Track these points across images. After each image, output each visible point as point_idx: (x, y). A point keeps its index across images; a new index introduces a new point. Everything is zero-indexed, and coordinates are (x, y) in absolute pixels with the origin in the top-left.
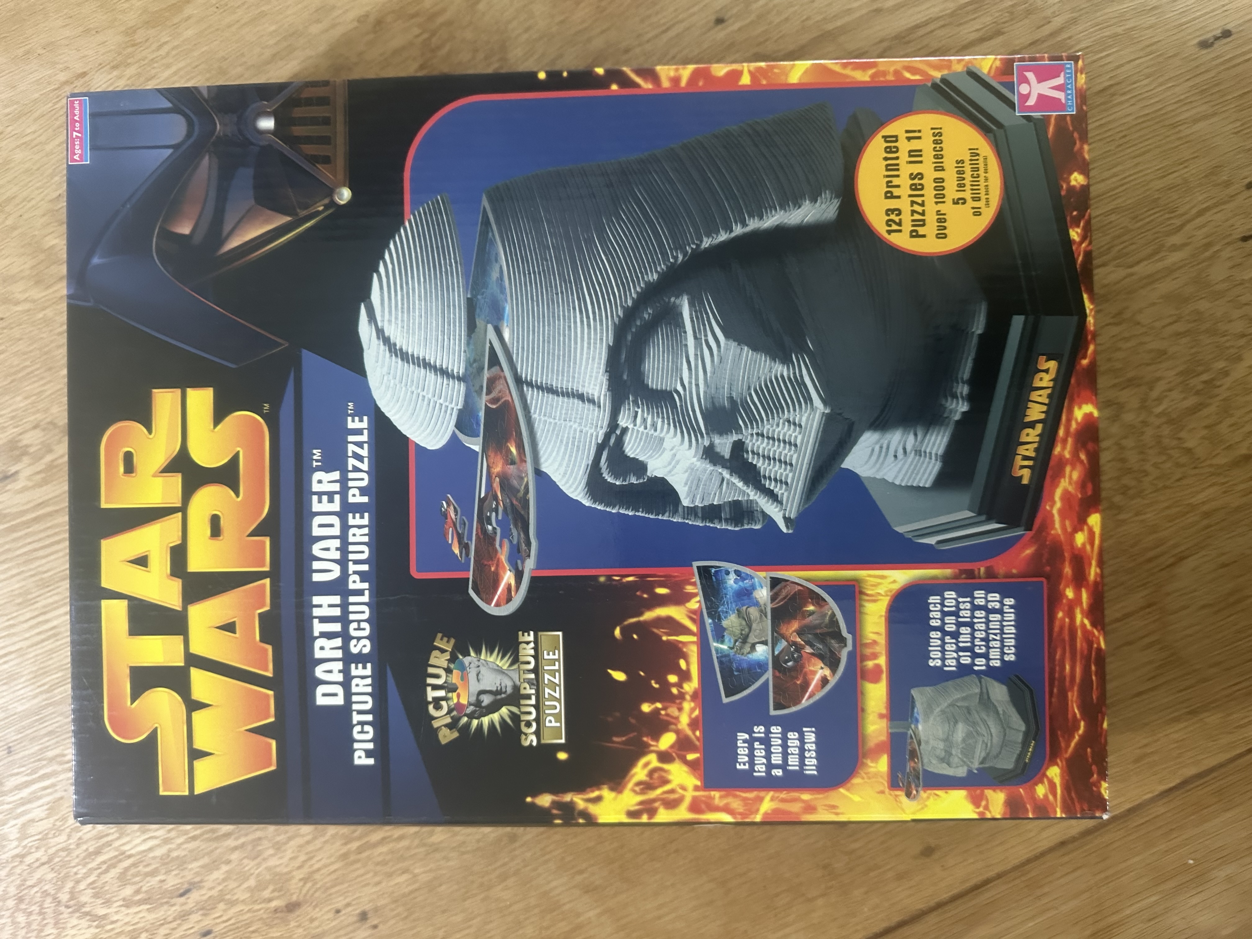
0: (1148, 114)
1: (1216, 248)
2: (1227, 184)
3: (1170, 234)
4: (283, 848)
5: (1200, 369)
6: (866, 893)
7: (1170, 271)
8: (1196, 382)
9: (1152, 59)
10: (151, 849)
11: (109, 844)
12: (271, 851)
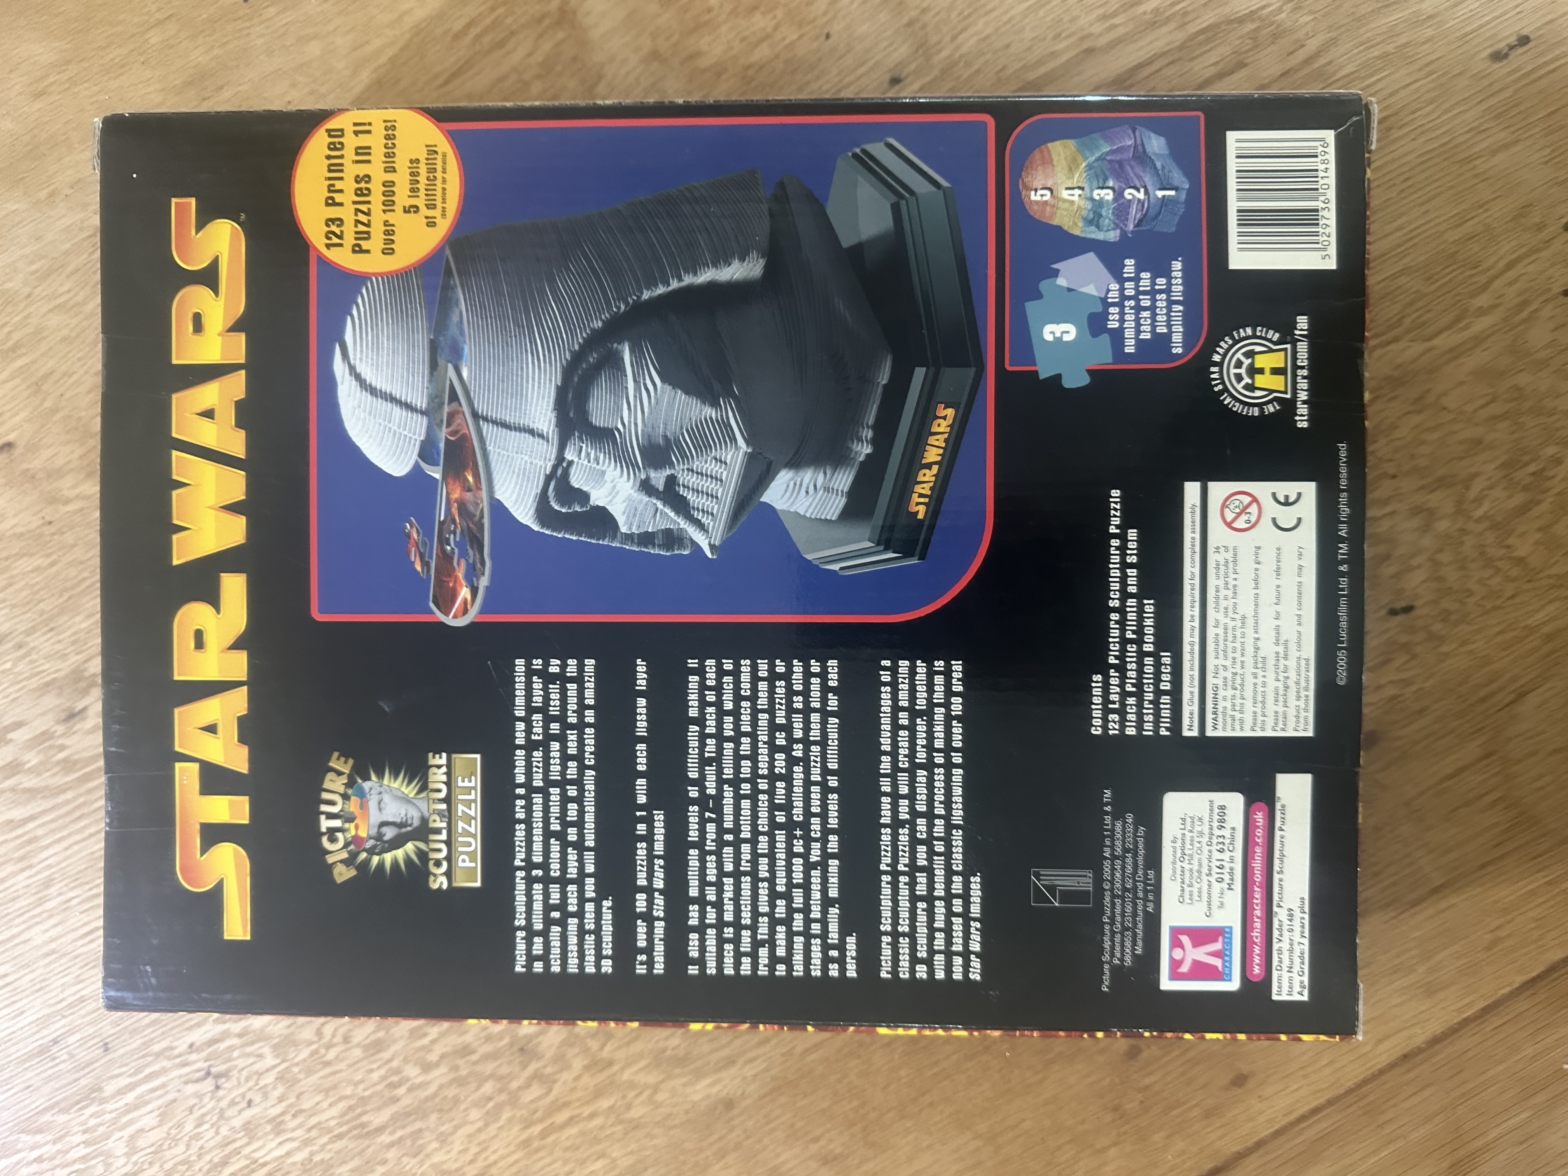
0: (1433, 150)
1: (1533, 307)
2: (1540, 227)
3: (1473, 295)
4: (450, 1140)
5: (1526, 458)
6: (1169, 1137)
7: (1478, 340)
8: (1522, 475)
9: (1433, 81)
10: (288, 1154)
11: (237, 1151)
12: (435, 1145)
